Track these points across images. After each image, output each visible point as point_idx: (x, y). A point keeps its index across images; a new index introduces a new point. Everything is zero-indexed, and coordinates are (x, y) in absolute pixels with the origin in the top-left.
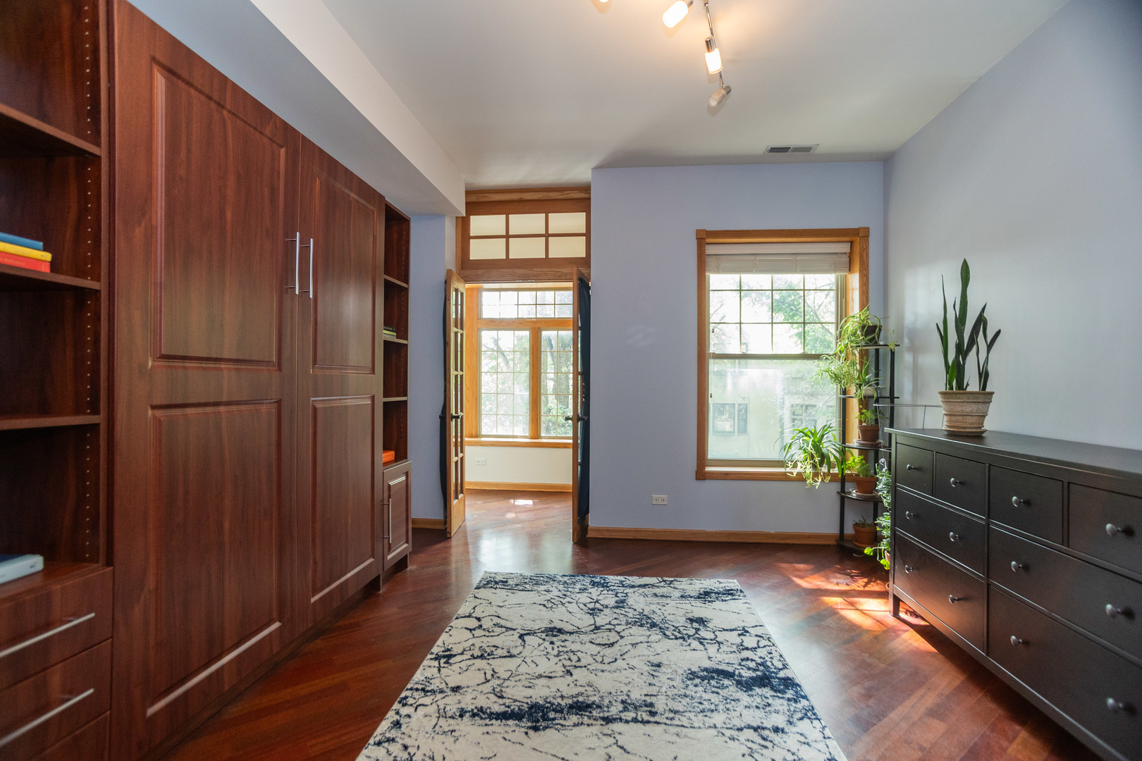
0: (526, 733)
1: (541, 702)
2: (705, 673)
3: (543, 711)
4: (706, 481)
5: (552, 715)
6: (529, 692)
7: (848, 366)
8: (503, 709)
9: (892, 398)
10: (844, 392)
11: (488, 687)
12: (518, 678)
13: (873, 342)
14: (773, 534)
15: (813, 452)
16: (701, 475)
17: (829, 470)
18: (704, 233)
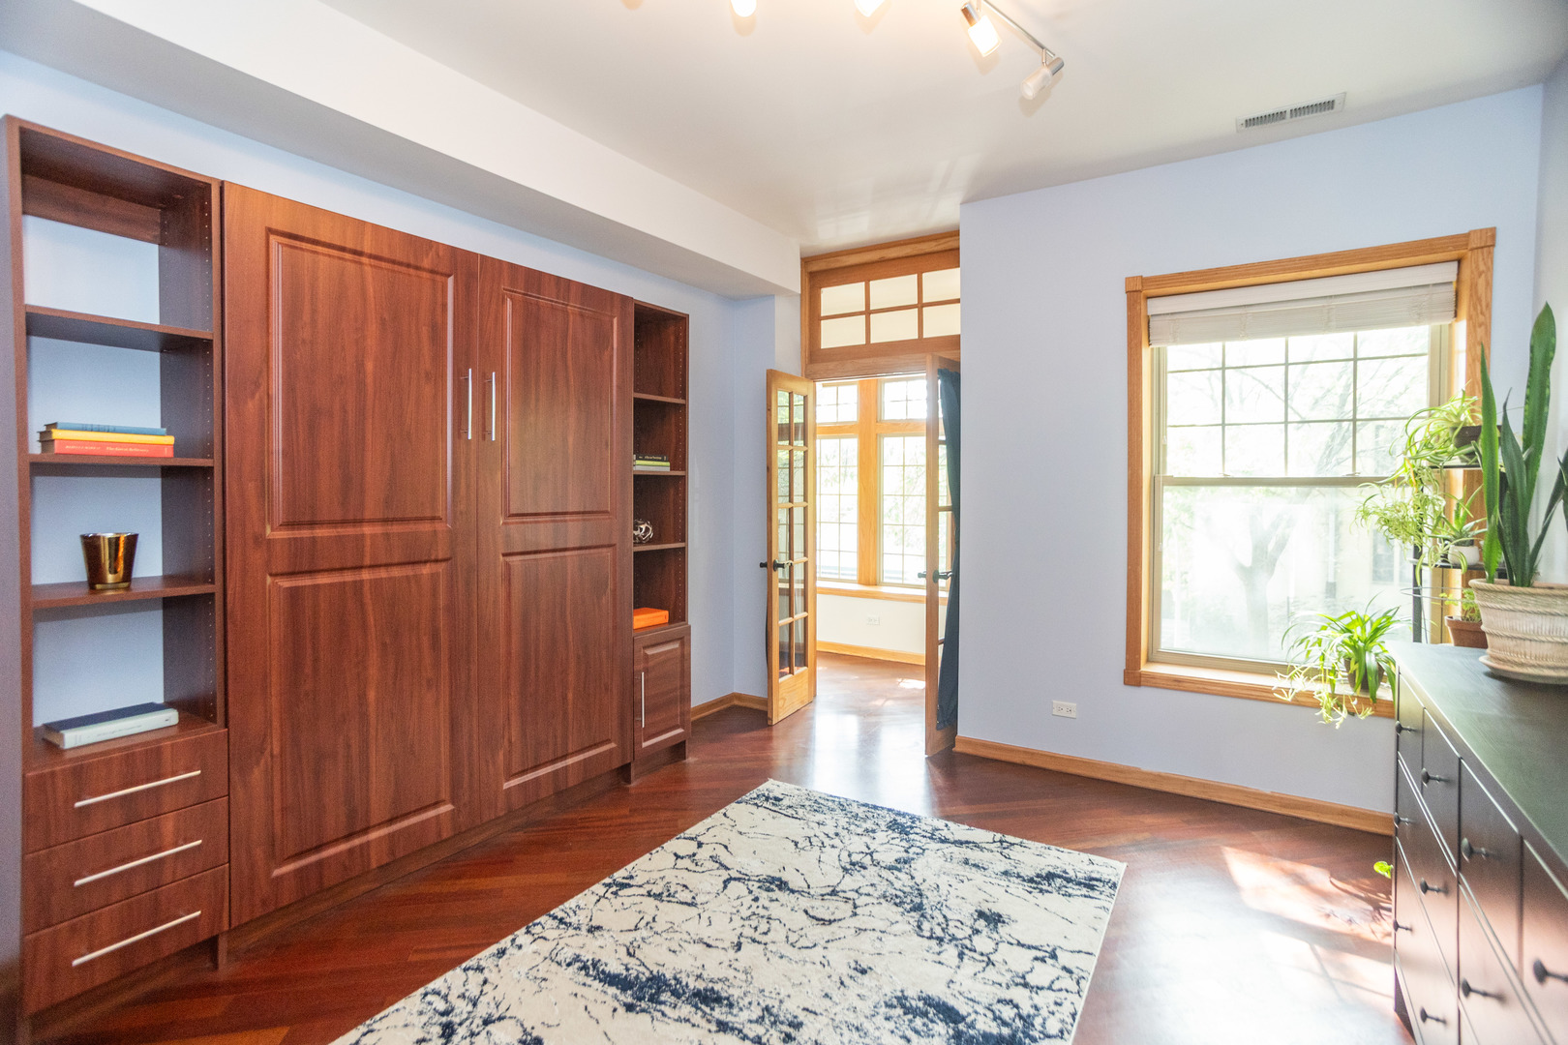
0: (616, 1010)
1: (668, 976)
2: (921, 1004)
4: (1142, 688)
5: (665, 996)
6: (668, 958)
11: (630, 937)
12: (672, 935)
14: (1266, 795)
16: (1133, 677)
18: (1139, 283)
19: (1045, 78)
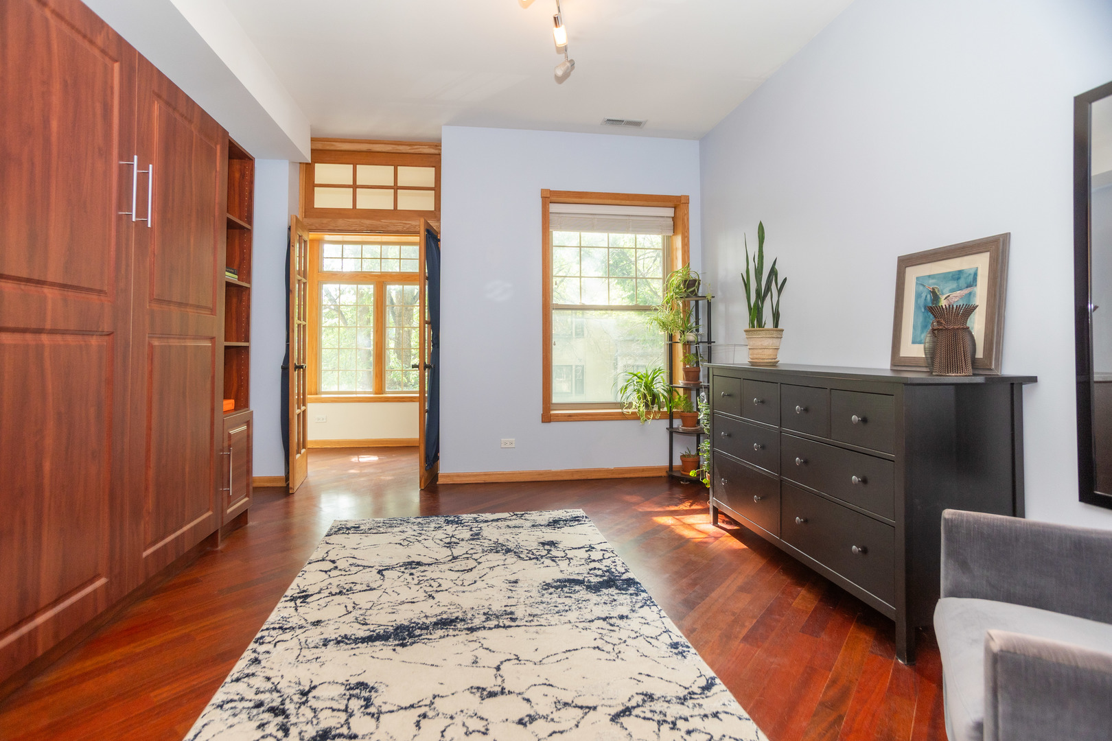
0: (394, 650)
1: (406, 623)
2: (558, 583)
3: (409, 630)
4: (552, 423)
5: (418, 632)
6: (393, 617)
7: (674, 315)
8: (368, 634)
9: (709, 342)
10: (671, 337)
11: (351, 618)
12: (380, 607)
13: (694, 293)
15: (646, 392)
16: (547, 418)
17: (659, 409)
18: (549, 192)
19: (568, 68)
